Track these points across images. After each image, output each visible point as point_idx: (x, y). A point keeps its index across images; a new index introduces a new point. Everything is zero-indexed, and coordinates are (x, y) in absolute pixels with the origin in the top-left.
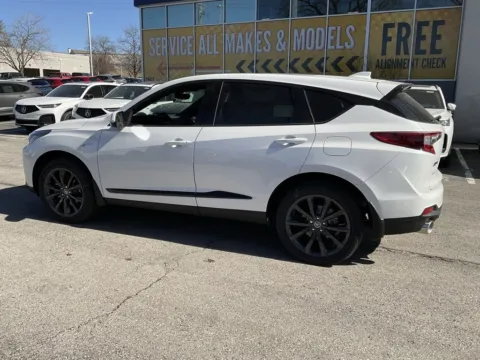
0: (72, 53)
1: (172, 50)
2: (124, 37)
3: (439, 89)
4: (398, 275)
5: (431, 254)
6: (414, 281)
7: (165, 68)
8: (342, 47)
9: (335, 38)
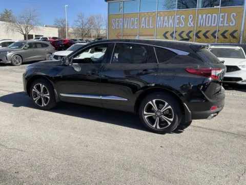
0: (46, 26)
1: (126, 26)
2: (77, 19)
7: (121, 36)
8: (222, 25)
9: (224, 20)
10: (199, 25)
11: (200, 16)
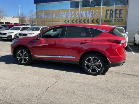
0: (13, 17)
1: (45, 17)
2: (29, 13)
3: (123, 28)
4: (121, 79)
5: (128, 73)
6: (126, 81)
7: (43, 22)
8: (92, 16)
9: (92, 14)
10: (81, 16)
11: (81, 12)
